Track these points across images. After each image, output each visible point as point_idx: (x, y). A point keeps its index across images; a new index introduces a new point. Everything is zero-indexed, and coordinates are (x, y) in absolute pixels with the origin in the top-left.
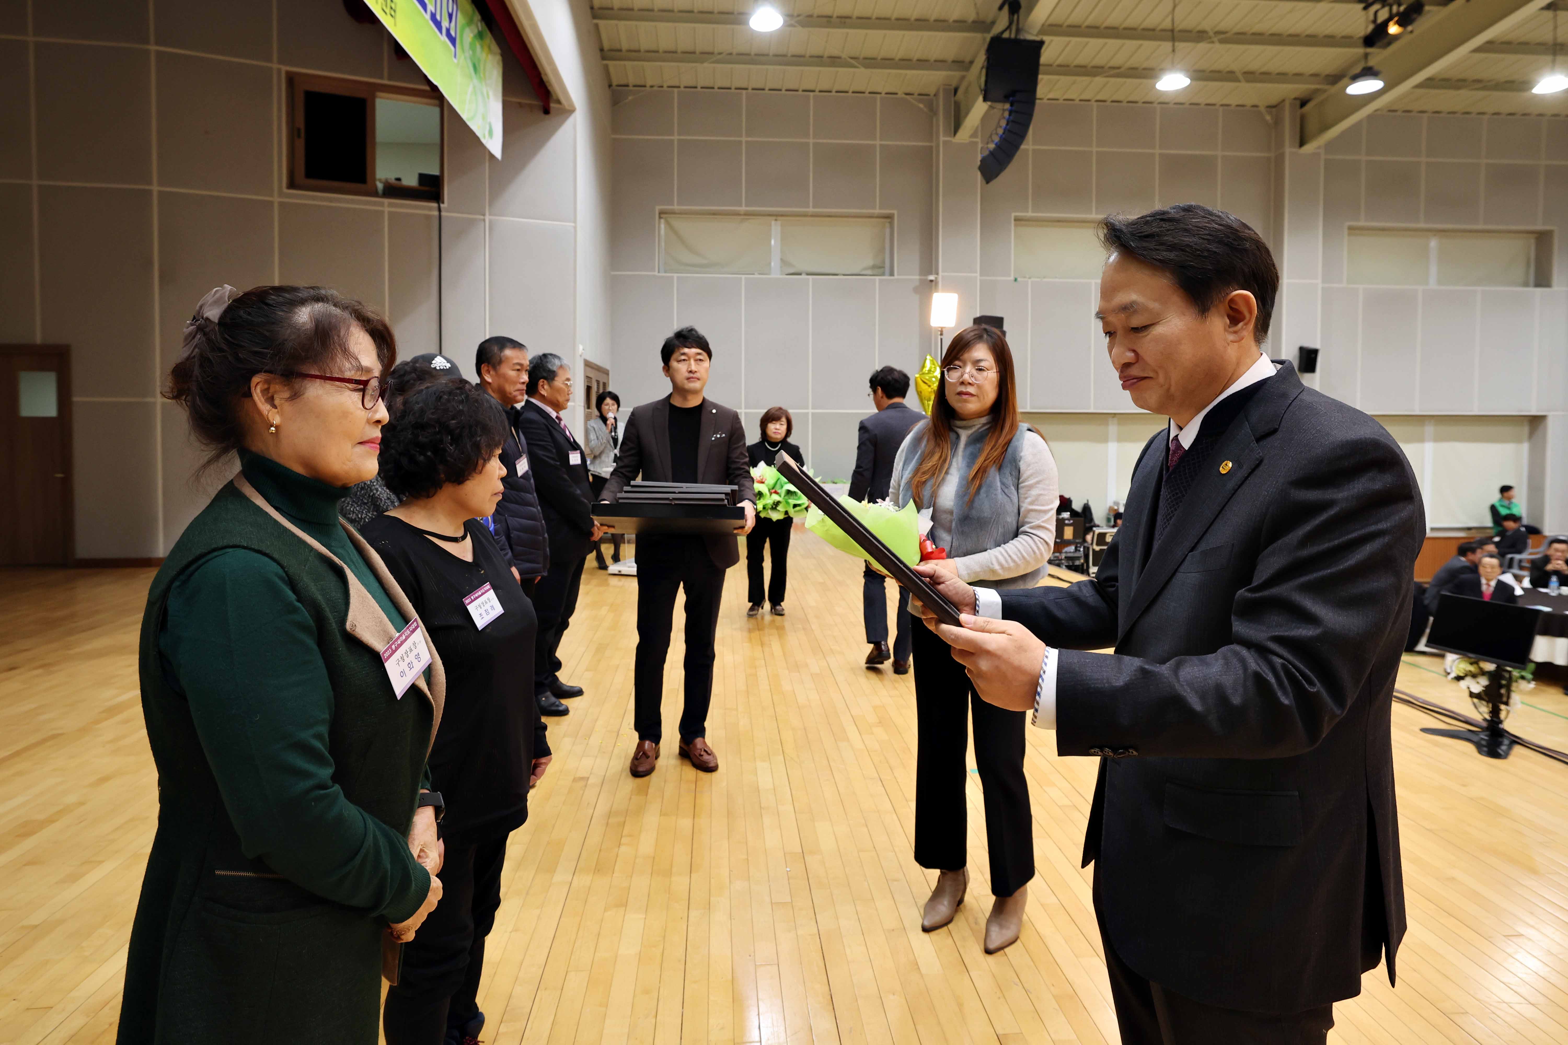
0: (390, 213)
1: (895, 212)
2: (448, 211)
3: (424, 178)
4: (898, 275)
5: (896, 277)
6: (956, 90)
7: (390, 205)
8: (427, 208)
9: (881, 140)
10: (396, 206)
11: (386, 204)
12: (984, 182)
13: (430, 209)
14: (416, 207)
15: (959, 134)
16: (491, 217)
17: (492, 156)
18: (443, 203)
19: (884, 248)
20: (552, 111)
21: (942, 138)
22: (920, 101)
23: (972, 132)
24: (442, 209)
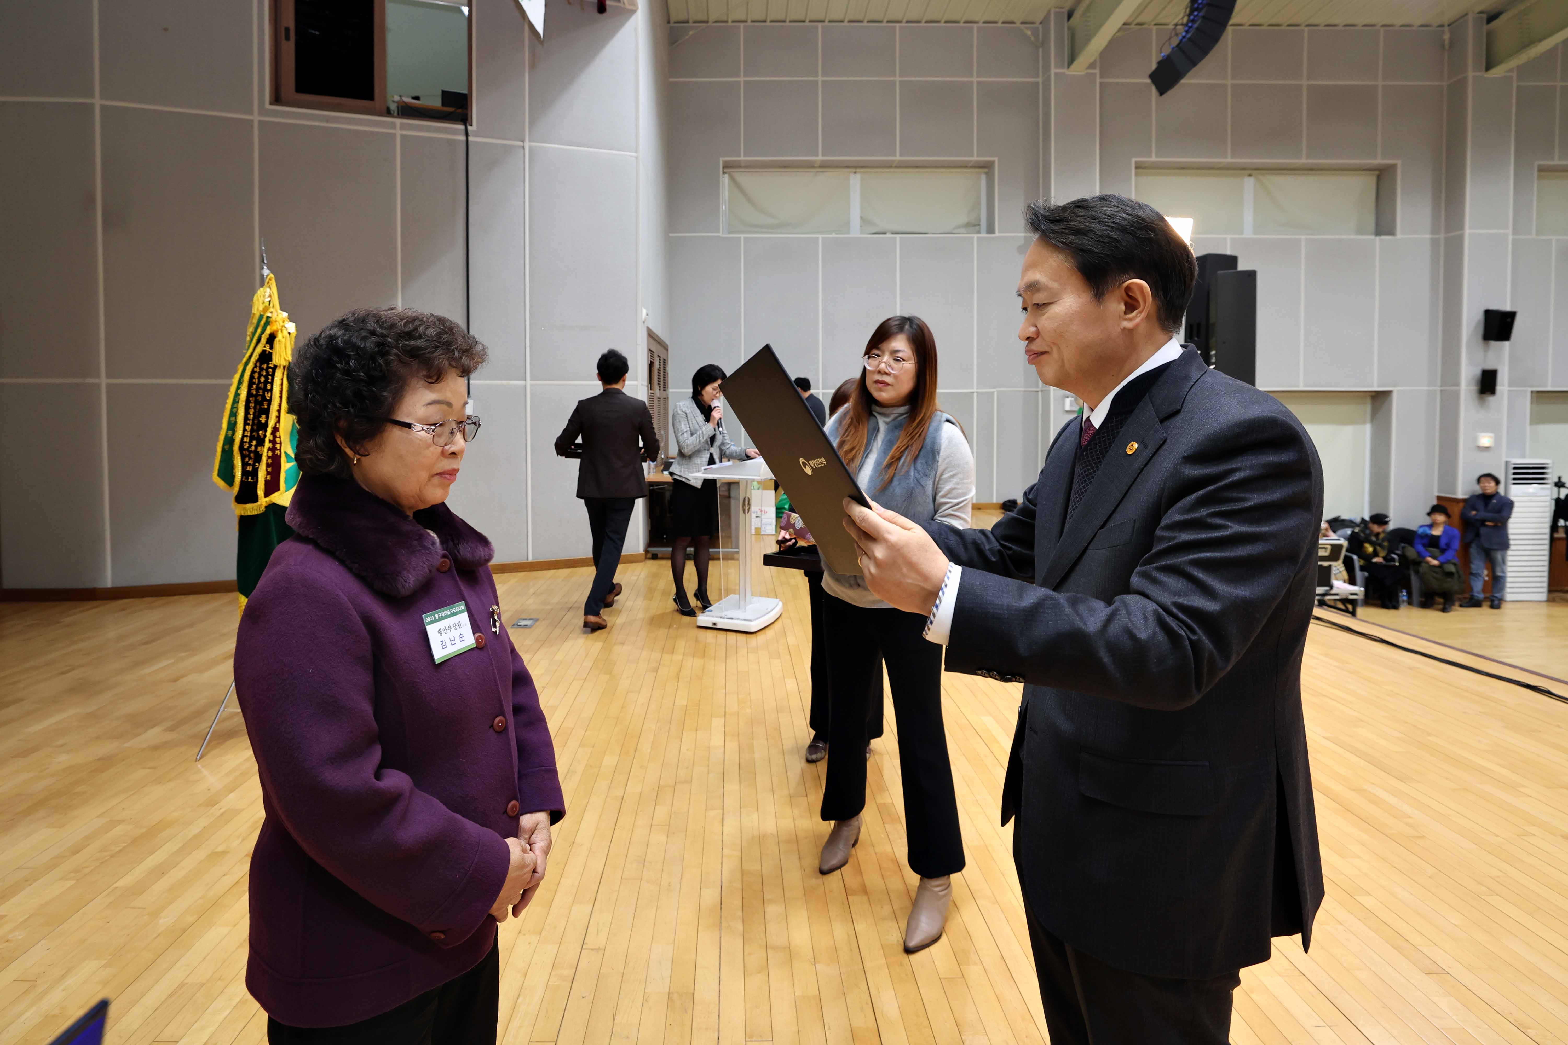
0: (403, 137)
1: (996, 159)
2: (476, 136)
3: (448, 97)
4: (999, 232)
5: (997, 234)
6: (1070, 15)
7: (403, 127)
8: (452, 131)
9: (978, 76)
10: (410, 127)
11: (398, 126)
12: (1158, 94)
13: (455, 132)
14: (437, 130)
15: (1074, 65)
16: (533, 144)
17: (532, 27)
18: (471, 125)
19: (977, 204)
20: (608, 8)
21: (1053, 71)
22: (1027, 28)
23: (1092, 60)
24: (469, 132)
